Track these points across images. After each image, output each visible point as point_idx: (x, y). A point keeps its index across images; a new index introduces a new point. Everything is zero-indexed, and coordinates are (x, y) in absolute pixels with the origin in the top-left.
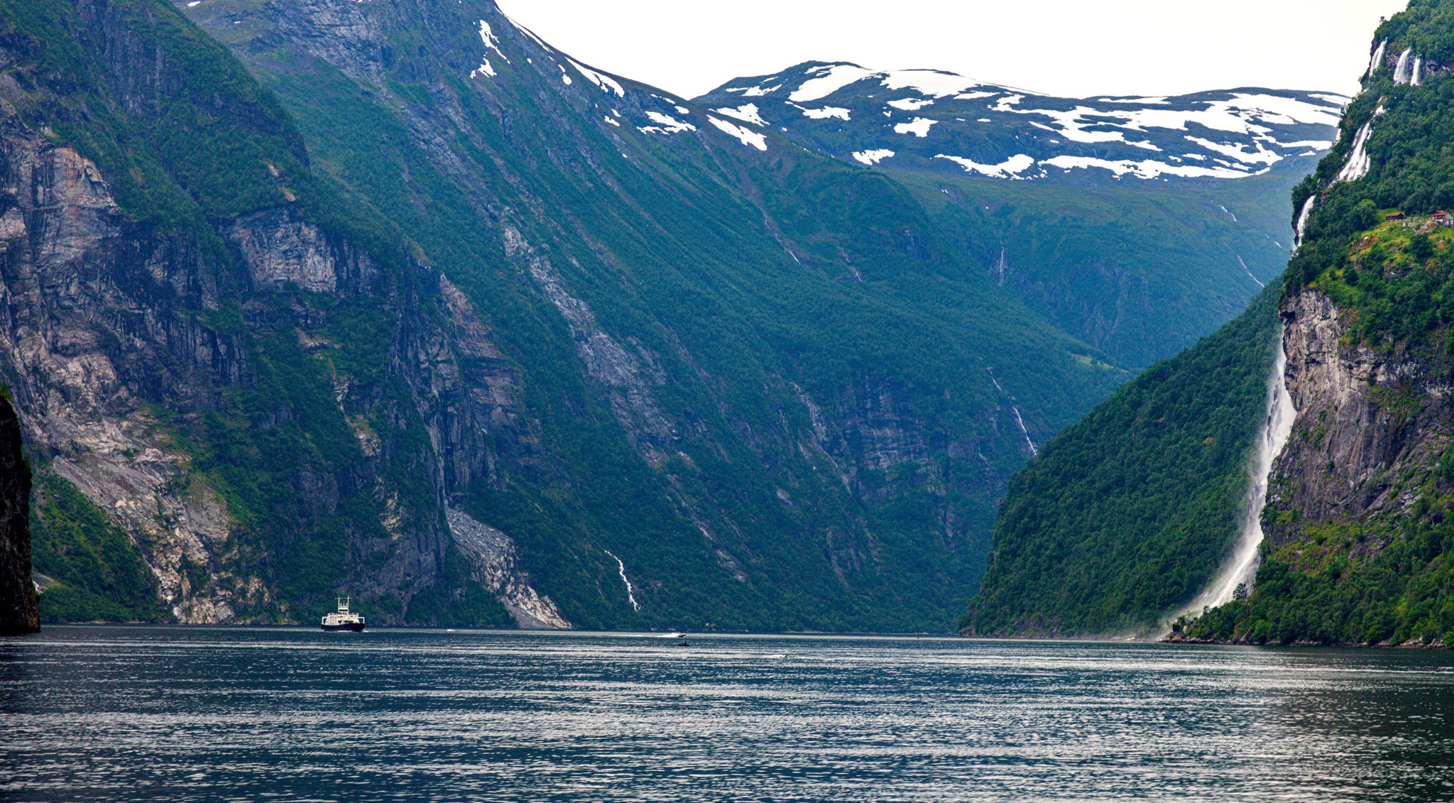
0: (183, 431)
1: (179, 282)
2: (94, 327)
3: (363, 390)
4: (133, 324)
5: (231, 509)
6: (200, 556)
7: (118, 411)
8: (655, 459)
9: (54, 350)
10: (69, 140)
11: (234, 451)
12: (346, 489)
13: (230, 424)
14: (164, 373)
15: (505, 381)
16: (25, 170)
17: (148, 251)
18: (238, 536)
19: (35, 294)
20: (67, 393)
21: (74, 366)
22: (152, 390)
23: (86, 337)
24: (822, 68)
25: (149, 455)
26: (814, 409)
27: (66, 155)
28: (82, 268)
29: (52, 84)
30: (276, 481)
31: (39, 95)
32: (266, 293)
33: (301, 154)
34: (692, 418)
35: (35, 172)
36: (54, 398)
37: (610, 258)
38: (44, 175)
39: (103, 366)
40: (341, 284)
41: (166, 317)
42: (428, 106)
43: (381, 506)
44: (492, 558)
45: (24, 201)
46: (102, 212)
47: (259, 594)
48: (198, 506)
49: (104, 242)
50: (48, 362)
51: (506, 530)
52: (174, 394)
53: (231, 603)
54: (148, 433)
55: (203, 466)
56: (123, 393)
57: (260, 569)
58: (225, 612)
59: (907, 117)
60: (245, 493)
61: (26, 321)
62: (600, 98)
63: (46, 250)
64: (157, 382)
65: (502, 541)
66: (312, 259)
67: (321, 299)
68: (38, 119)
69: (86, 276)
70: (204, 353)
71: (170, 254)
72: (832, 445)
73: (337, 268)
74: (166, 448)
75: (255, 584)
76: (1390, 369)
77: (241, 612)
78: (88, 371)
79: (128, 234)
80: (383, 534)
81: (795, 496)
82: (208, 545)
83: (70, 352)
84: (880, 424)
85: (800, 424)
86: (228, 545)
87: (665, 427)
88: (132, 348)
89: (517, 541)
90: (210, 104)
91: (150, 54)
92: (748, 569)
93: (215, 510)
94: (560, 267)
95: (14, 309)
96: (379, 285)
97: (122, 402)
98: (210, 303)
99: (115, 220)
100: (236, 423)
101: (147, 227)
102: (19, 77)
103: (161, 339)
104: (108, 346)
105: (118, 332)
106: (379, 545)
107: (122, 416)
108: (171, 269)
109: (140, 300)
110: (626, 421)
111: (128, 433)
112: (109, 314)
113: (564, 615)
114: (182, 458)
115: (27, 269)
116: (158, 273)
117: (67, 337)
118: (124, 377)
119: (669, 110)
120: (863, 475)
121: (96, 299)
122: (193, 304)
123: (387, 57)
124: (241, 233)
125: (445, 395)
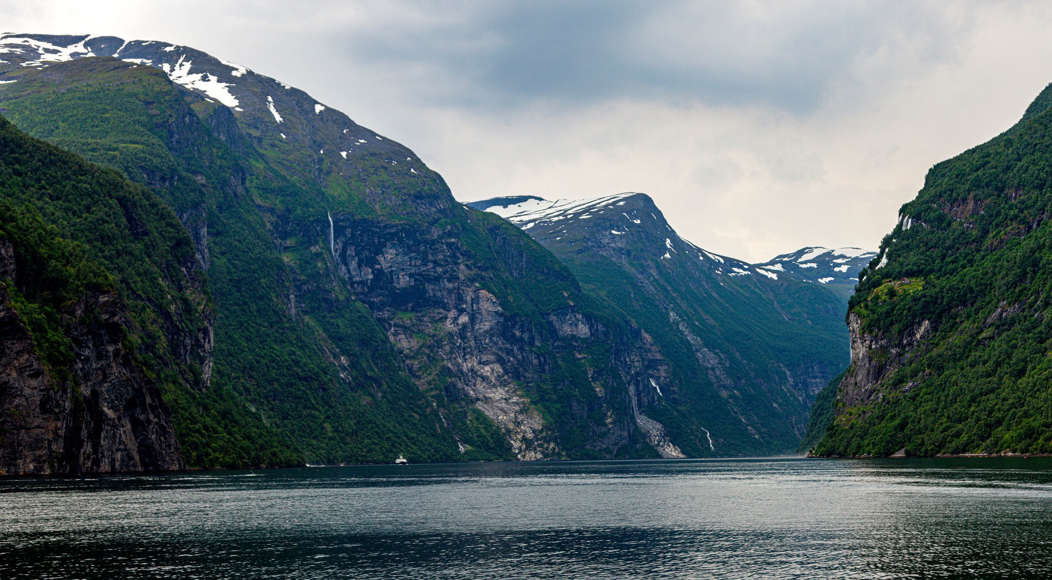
0: (528, 391)
1: (526, 336)
2: (494, 354)
3: (598, 373)
4: (509, 352)
5: (544, 418)
6: (530, 435)
7: (503, 384)
8: (724, 394)
9: (480, 363)
10: (485, 287)
11: (547, 397)
12: (591, 408)
13: (545, 387)
14: (521, 369)
15: (666, 367)
16: (469, 299)
17: (514, 326)
18: (545, 428)
19: (472, 343)
20: (484, 378)
21: (487, 368)
22: (517, 376)
23: (492, 358)
24: (811, 250)
25: (515, 399)
26: (788, 373)
27: (483, 293)
28: (490, 333)
29: (479, 268)
30: (562, 407)
31: (474, 272)
32: (564, 339)
33: (578, 288)
34: (739, 378)
35: (472, 299)
36: (479, 380)
37: (711, 321)
38: (476, 300)
39: (498, 368)
40: (592, 334)
41: (521, 349)
42: (643, 270)
43: (605, 415)
44: (655, 432)
45: (469, 310)
46: (497, 312)
47: (554, 449)
48: (531, 418)
49: (497, 323)
50: (477, 367)
51: (661, 422)
52: (525, 377)
53: (542, 453)
54: (514, 392)
55: (534, 403)
56: (506, 377)
57: (555, 440)
58: (539, 456)
59: (839, 265)
60: (550, 412)
61: (469, 353)
62: (713, 264)
63: (477, 327)
64: (519, 373)
65: (659, 426)
66: (581, 326)
67: (585, 340)
68: (473, 280)
69: (492, 335)
70: (535, 361)
71: (522, 326)
72: (795, 386)
73: (590, 329)
74: (521, 397)
75: (552, 445)
76: (877, 343)
77: (546, 456)
78: (493, 370)
79: (506, 319)
80: (605, 425)
81: (780, 405)
82: (534, 432)
83: (486, 363)
84: (815, 377)
85: (783, 378)
86: (542, 431)
87: (729, 382)
88: (509, 361)
89: (665, 426)
90: (543, 272)
91: (521, 255)
92: (760, 433)
93: (538, 418)
94: (691, 325)
95: (464, 349)
96: (606, 334)
97: (505, 381)
98: (538, 344)
99: (501, 315)
100: (547, 387)
101: (513, 317)
102: (467, 266)
103: (520, 357)
104: (500, 361)
105: (504, 355)
106: (603, 429)
107: (505, 386)
108: (523, 332)
109: (511, 343)
110: (714, 380)
111: (508, 391)
112: (501, 349)
113: (683, 453)
114: (527, 400)
115: (469, 334)
116: (518, 333)
117: (484, 358)
118: (506, 372)
119: (741, 267)
120: (808, 396)
121: (496, 344)
122: (531, 343)
123: (628, 253)
124: (553, 318)
125: (637, 373)
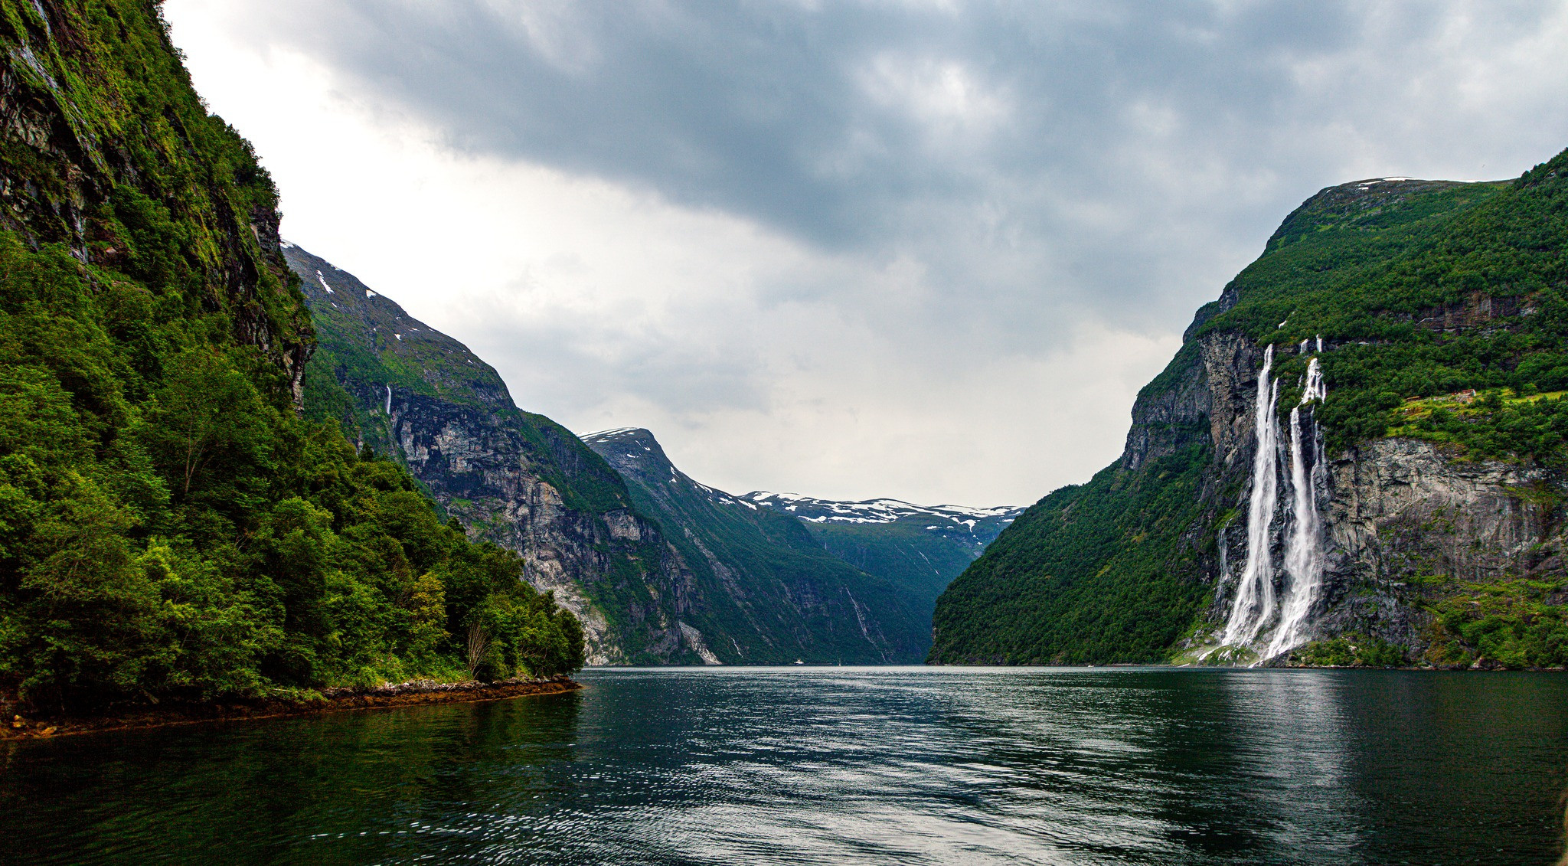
0: (587, 589)
1: (586, 533)
2: (554, 550)
3: (652, 575)
4: (569, 549)
5: (608, 620)
6: (596, 638)
7: (563, 582)
8: (740, 605)
9: (538, 558)
10: (546, 479)
11: (607, 597)
12: (647, 612)
13: (605, 587)
14: (581, 568)
15: (691, 577)
16: (529, 490)
17: (575, 521)
18: (610, 629)
19: (532, 537)
20: (543, 574)
21: (546, 564)
22: (576, 575)
23: (551, 553)
24: (759, 493)
25: (575, 598)
26: (786, 589)
27: (544, 485)
28: (551, 527)
29: (540, 460)
30: (623, 608)
31: (535, 464)
32: (616, 541)
33: (627, 495)
34: (749, 591)
35: (533, 491)
36: (538, 577)
37: (717, 540)
38: (537, 492)
39: (557, 564)
40: (642, 538)
41: (581, 546)
42: (657, 490)
43: (660, 619)
44: (694, 639)
45: (528, 502)
46: (558, 506)
47: (618, 653)
48: (594, 618)
49: (558, 518)
50: (536, 562)
51: (698, 628)
52: (584, 576)
53: (608, 657)
54: (574, 590)
55: (595, 602)
56: (565, 575)
57: (618, 643)
58: (606, 661)
60: (611, 613)
61: (528, 547)
62: (705, 493)
63: (537, 520)
64: (578, 571)
65: (697, 632)
66: (632, 528)
67: (635, 543)
68: (534, 472)
69: (552, 530)
70: (595, 560)
71: (583, 522)
72: (793, 600)
73: (641, 532)
74: (581, 596)
75: (616, 649)
77: (611, 660)
78: (552, 566)
79: (567, 515)
80: (661, 629)
81: (784, 617)
82: (598, 633)
83: (544, 559)
84: (807, 593)
85: (783, 593)
86: (606, 633)
87: (742, 594)
88: (568, 558)
89: (700, 633)
90: (596, 473)
91: (574, 456)
92: (773, 643)
93: (601, 619)
94: (703, 542)
95: (523, 542)
96: (655, 538)
97: (564, 578)
98: (598, 542)
99: (563, 509)
100: (608, 586)
101: (575, 512)
102: (528, 457)
103: (579, 554)
104: (559, 557)
105: (563, 552)
106: (660, 633)
107: (564, 584)
108: (584, 528)
109: (572, 539)
110: (729, 592)
111: (567, 590)
112: (560, 545)
113: (719, 659)
114: (588, 600)
115: (529, 527)
116: (579, 530)
117: (543, 554)
118: (565, 569)
119: (726, 498)
120: (803, 610)
121: (555, 539)
122: (591, 542)
123: (644, 475)
124: (607, 518)
125: (675, 579)
